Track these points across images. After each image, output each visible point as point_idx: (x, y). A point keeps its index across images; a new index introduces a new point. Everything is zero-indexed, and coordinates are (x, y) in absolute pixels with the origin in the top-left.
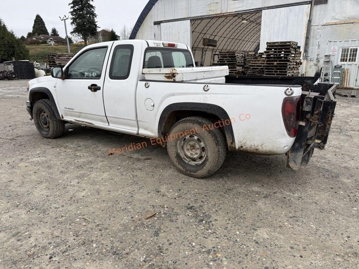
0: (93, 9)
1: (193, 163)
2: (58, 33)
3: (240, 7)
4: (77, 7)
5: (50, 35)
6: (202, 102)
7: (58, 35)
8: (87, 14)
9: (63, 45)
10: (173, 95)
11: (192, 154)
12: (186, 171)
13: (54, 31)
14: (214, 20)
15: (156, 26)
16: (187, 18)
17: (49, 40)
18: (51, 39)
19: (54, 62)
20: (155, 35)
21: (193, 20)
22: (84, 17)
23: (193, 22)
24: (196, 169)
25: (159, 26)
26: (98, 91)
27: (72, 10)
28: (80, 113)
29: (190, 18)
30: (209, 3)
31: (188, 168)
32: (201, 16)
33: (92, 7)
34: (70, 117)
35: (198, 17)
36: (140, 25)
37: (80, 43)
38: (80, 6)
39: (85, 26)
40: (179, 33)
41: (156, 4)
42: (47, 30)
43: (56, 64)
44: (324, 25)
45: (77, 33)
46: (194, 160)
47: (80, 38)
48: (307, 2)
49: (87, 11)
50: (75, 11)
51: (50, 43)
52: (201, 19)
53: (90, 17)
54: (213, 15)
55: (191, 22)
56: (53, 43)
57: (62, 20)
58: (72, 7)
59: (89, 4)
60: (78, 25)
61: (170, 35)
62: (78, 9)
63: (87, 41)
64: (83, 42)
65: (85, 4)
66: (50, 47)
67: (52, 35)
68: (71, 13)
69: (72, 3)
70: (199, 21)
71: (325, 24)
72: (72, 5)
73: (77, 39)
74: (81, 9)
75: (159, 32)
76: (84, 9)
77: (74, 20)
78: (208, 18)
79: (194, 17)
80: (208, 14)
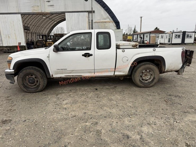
1: (147, 82)
3: (52, 10)
6: (154, 55)
10: (139, 54)
11: (145, 78)
12: (145, 85)
16: (19, 13)
23: (23, 16)
24: (149, 84)
26: (90, 56)
28: (72, 70)
29: (21, 13)
30: (32, 5)
31: (145, 84)
32: (28, 13)
34: (60, 75)
35: (26, 13)
40: (13, 22)
44: (95, 23)
46: (146, 80)
48: (86, 11)
54: (36, 13)
55: (21, 15)
61: (6, 22)
70: (28, 16)
78: (33, 14)
79: (23, 13)
80: (33, 12)
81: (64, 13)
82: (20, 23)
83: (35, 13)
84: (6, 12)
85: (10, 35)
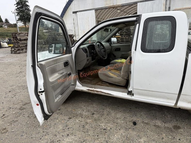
0: (28, 7)
2: (9, 21)
3: (124, 2)
4: (19, 6)
5: (4, 22)
7: (9, 22)
8: (25, 10)
9: (12, 28)
13: (6, 20)
14: (103, 10)
15: (74, 14)
16: (93, 9)
17: (4, 25)
18: (5, 25)
19: (16, 37)
20: (74, 19)
21: (96, 10)
22: (24, 12)
25: (76, 14)
27: (16, 8)
29: (95, 9)
32: (101, 8)
33: (28, 6)
35: (99, 8)
36: (64, 14)
37: (22, 27)
38: (21, 5)
39: (24, 17)
40: (88, 17)
41: (73, 2)
42: (2, 20)
43: (18, 39)
45: (20, 21)
47: (22, 23)
49: (25, 8)
50: (18, 8)
51: (4, 27)
52: (101, 9)
53: (27, 11)
55: (95, 11)
56: (6, 27)
57: (13, 13)
58: (16, 6)
59: (26, 4)
60: (21, 16)
61: (83, 19)
62: (20, 7)
63: (26, 25)
64: (23, 26)
65: (24, 4)
66: (4, 29)
67: (5, 22)
68: (16, 9)
69: (16, 4)
71: (174, 10)
72: (16, 5)
73: (20, 24)
74: (22, 7)
75: (76, 18)
76: (23, 7)
77: (18, 13)
78: (106, 8)
79: (97, 8)
80: (105, 6)
81: (136, 3)
82: (93, 19)
83: (107, 7)
84: (83, 10)
85: (85, 30)
